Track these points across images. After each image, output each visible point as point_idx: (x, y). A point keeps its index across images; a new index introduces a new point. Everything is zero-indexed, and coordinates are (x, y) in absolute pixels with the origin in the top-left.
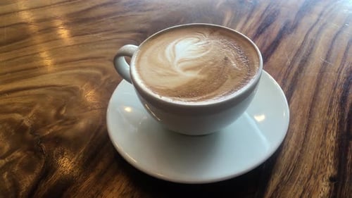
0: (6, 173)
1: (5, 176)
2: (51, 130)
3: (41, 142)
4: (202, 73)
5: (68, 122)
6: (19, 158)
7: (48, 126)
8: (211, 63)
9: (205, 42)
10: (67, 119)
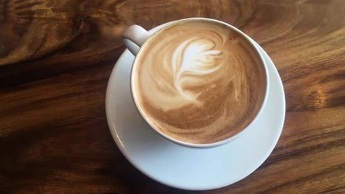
0: (47, 25)
1: (44, 27)
2: (98, 16)
3: (84, 20)
4: (200, 98)
5: (114, 19)
6: (62, 20)
7: (100, 10)
8: (214, 86)
9: (218, 52)
10: (115, 16)
